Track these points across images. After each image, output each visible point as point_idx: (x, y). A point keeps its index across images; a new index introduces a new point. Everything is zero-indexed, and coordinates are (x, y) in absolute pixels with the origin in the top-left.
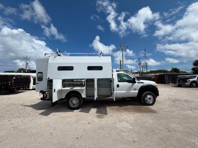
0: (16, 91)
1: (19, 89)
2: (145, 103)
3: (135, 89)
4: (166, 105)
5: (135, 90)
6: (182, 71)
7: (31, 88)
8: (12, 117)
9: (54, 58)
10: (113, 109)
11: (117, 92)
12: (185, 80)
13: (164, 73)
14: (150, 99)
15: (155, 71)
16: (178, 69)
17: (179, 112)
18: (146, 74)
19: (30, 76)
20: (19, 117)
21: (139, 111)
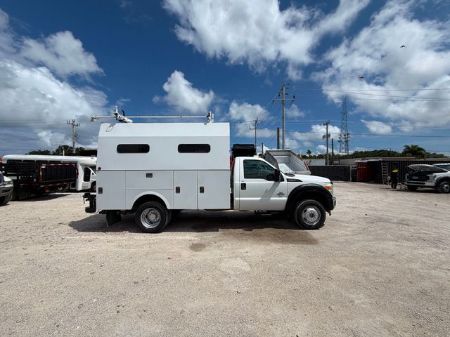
0: (48, 193)
1: (55, 189)
2: (300, 223)
3: (281, 194)
4: (348, 229)
5: (280, 197)
6: (434, 154)
7: (80, 188)
8: (30, 242)
9: (110, 127)
10: (231, 234)
11: (241, 199)
12: (424, 175)
13: (388, 159)
14: (312, 215)
15: (366, 152)
16: (422, 149)
17: (367, 244)
18: (341, 161)
19: (76, 163)
20: (43, 243)
21: (281, 239)
